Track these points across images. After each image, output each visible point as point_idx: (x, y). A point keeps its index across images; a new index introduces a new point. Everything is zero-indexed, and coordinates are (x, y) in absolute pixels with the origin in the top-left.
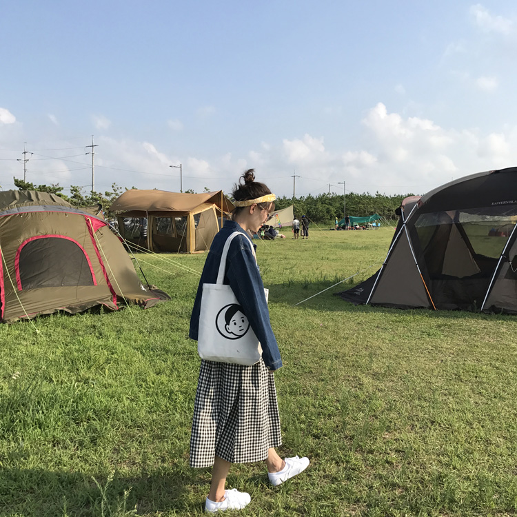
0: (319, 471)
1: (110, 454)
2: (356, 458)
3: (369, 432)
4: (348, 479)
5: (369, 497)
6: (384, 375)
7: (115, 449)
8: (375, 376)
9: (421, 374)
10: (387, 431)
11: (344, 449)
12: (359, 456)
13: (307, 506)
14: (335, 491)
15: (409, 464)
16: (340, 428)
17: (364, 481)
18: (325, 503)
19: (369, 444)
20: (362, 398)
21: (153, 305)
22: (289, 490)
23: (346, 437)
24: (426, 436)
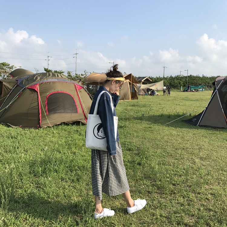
0: (175, 200)
1: (85, 186)
2: (192, 196)
3: (198, 184)
4: (188, 205)
5: (198, 214)
6: (205, 159)
7: (87, 184)
8: (201, 158)
9: (223, 159)
10: (207, 184)
11: (187, 191)
12: (194, 195)
13: (170, 216)
14: (183, 210)
15: (217, 200)
16: (185, 181)
17: (196, 207)
18: (178, 215)
19: (198, 190)
20: (195, 168)
22: (162, 208)
23: (188, 186)
24: (225, 188)
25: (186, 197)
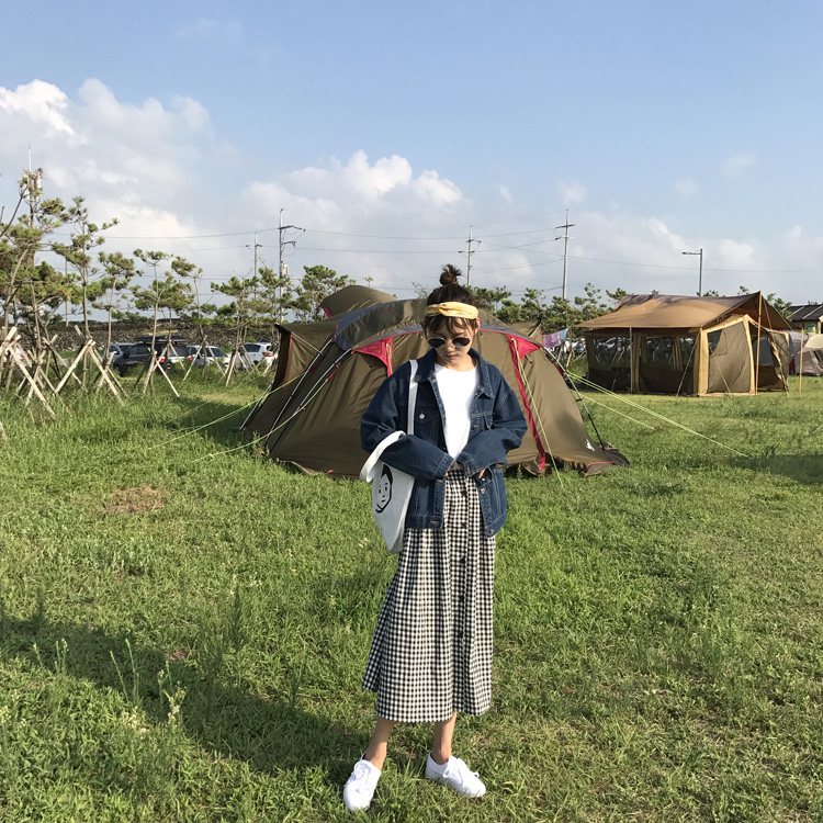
0: (759, 750)
4: (804, 773)
14: (773, 785)
21: (599, 472)
22: (696, 766)
25: (805, 746)
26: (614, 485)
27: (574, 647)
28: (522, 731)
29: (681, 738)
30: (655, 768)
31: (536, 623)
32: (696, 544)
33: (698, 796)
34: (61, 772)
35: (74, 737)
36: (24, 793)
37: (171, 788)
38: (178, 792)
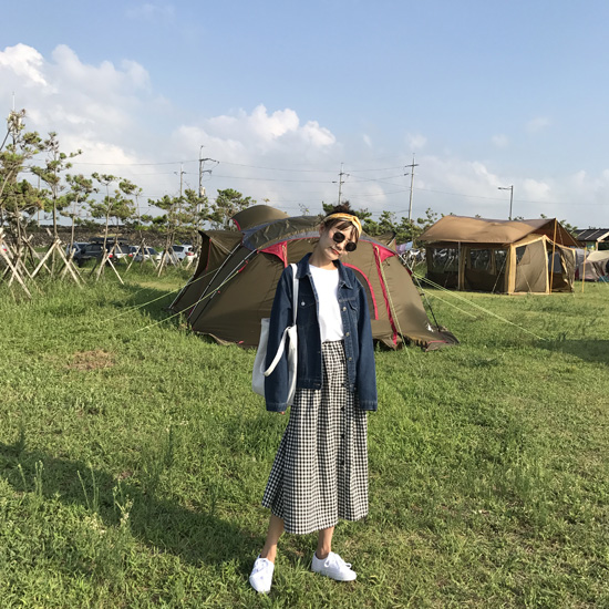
0: (558, 557)
4: (592, 575)
14: (569, 584)
18: (550, 592)
21: (436, 348)
22: (513, 568)
25: (592, 555)
26: (447, 358)
27: (420, 476)
28: (383, 538)
29: (501, 547)
30: (481, 568)
31: (391, 458)
32: (509, 403)
33: (513, 590)
34: (38, 561)
35: (48, 534)
36: (11, 575)
37: (122, 574)
38: (127, 577)
